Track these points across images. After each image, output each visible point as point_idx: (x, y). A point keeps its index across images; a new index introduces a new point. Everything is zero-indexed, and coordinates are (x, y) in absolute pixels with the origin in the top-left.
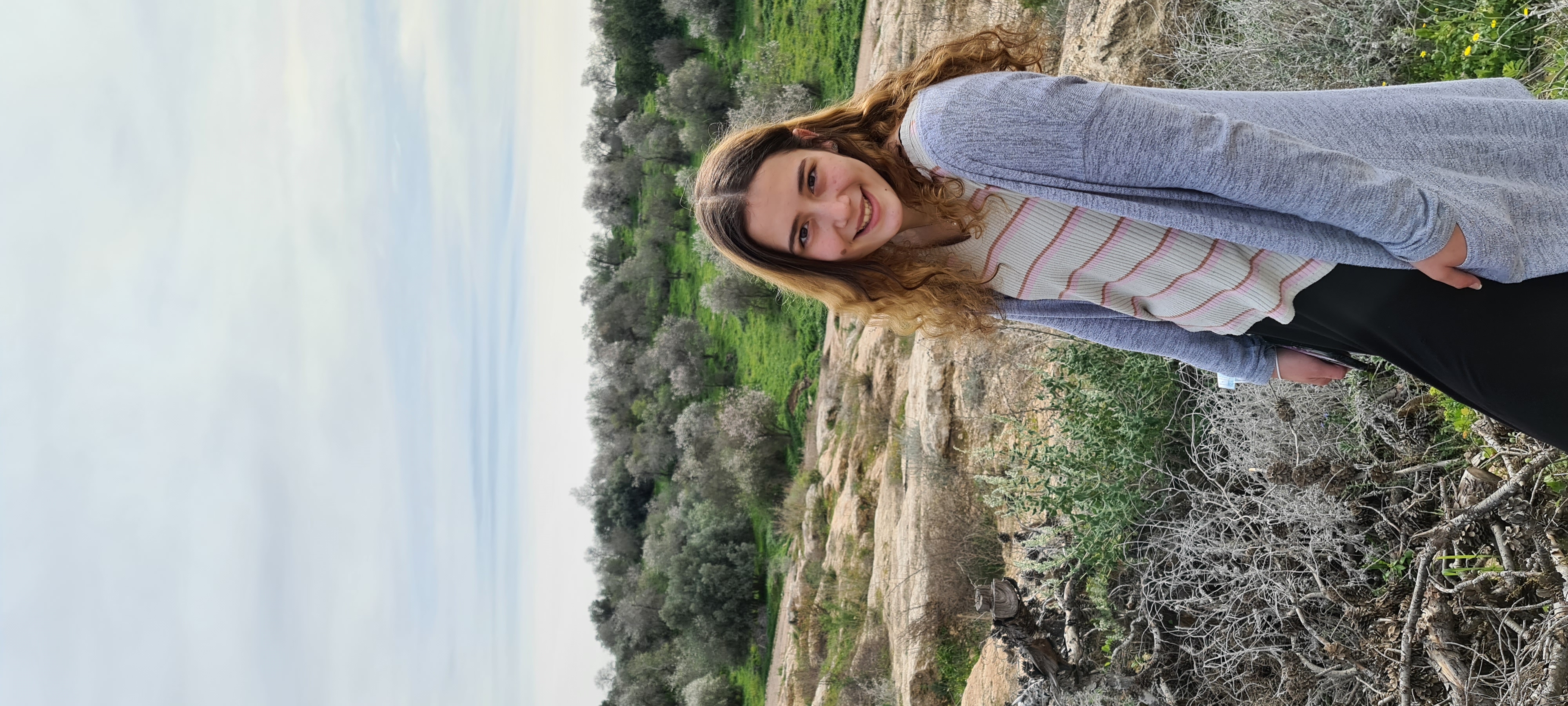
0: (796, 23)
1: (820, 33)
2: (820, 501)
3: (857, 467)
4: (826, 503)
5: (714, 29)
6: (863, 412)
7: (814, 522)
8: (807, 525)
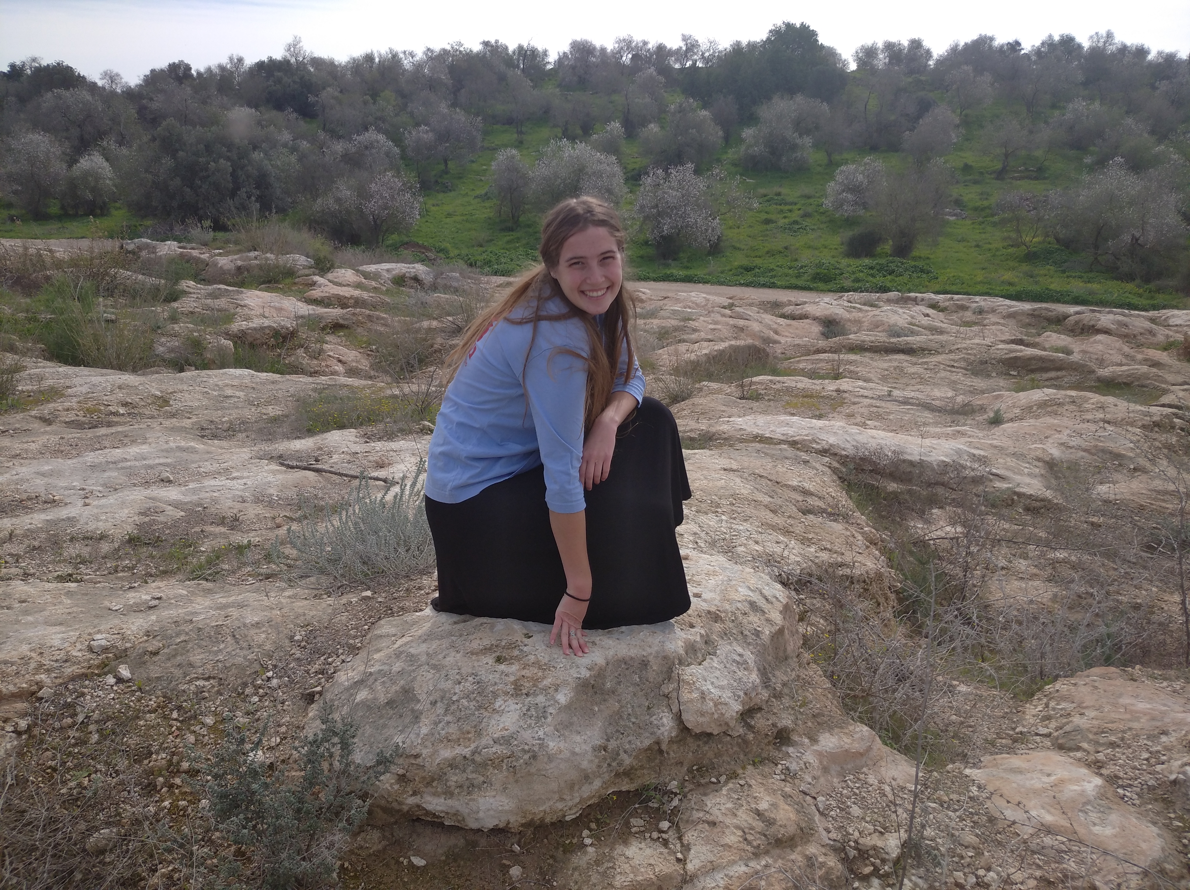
0: (768, 227)
1: (766, 249)
2: (290, 273)
3: (341, 321)
4: (288, 281)
5: (750, 151)
6: (425, 324)
7: (260, 267)
8: (256, 258)
